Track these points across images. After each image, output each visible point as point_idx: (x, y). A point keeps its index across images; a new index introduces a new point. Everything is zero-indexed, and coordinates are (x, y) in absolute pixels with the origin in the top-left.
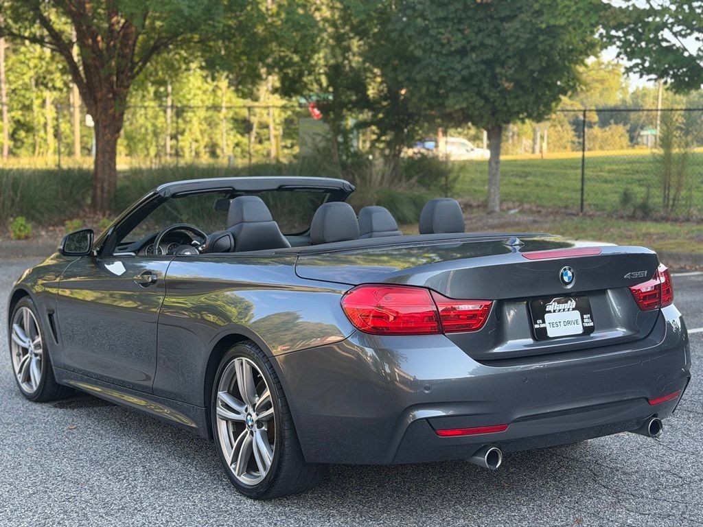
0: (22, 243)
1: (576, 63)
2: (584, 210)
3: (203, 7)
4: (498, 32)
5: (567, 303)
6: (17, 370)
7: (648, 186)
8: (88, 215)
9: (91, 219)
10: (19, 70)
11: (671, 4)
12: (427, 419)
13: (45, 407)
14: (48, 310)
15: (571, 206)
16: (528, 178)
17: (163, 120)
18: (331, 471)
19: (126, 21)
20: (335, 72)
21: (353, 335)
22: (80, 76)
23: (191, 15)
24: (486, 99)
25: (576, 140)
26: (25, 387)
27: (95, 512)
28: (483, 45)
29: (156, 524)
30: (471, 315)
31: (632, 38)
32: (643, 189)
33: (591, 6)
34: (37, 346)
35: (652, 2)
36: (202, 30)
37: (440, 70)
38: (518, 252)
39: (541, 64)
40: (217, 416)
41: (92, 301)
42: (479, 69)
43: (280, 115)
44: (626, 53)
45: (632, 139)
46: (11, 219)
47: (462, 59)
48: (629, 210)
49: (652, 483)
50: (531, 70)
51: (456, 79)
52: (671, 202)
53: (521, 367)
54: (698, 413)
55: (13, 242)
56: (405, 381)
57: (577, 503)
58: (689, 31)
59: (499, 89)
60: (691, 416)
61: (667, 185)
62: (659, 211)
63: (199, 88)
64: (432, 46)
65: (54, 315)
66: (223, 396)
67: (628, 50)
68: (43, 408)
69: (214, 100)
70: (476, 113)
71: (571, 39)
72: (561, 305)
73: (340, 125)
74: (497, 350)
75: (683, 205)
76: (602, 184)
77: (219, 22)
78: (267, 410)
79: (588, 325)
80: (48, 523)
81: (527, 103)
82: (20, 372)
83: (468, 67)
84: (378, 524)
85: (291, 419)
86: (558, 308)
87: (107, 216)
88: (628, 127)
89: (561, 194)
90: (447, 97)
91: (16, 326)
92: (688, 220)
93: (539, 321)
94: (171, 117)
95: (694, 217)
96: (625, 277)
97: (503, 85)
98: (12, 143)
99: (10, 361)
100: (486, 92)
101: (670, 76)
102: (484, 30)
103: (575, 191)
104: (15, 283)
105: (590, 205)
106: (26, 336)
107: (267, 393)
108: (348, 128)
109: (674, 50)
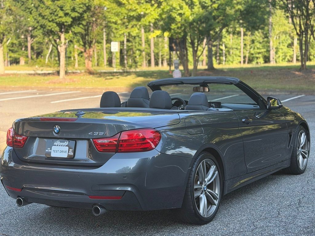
5: (64, 142)
72: (61, 143)
79: (70, 154)
86: (59, 144)
93: (49, 149)
96: (89, 134)
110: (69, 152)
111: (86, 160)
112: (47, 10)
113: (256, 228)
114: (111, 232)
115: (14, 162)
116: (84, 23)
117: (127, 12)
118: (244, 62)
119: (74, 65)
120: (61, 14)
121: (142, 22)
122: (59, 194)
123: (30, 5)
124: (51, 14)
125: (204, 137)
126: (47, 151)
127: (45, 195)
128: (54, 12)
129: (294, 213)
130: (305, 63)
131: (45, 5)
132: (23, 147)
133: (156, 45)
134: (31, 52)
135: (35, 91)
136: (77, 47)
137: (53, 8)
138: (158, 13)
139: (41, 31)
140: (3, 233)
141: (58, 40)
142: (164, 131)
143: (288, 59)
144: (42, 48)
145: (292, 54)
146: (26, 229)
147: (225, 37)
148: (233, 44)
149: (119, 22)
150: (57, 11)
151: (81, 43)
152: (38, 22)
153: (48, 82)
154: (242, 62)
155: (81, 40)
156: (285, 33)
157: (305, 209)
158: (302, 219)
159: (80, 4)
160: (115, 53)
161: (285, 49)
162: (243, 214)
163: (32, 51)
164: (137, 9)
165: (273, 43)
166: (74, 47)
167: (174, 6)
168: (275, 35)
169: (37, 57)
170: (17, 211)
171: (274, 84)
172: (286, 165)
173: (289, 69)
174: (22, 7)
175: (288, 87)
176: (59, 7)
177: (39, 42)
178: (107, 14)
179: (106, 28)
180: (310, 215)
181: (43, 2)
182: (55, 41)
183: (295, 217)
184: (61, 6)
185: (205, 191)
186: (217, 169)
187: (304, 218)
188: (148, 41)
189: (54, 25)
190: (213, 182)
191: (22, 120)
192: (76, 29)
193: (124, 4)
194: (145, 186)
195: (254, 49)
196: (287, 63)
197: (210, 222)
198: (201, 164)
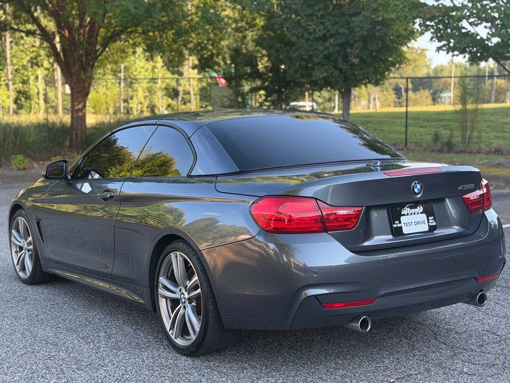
0: (22, 173)
1: (402, 45)
2: (408, 146)
3: (144, 8)
4: (348, 24)
5: (417, 208)
6: (16, 263)
7: (451, 130)
8: (67, 153)
9: (69, 156)
10: (19, 56)
11: (469, 2)
12: (315, 296)
13: (35, 288)
14: (36, 219)
15: (399, 143)
16: (369, 125)
17: (118, 89)
18: (243, 334)
19: (91, 19)
20: (236, 54)
21: (259, 234)
22: (60, 57)
23: (136, 13)
24: (340, 70)
25: (397, 100)
26: (21, 274)
27: (69, 368)
28: (337, 33)
29: (114, 376)
30: (347, 218)
31: (441, 27)
32: (448, 132)
33: (413, 4)
34: (29, 244)
35: (454, 2)
36: (144, 25)
37: (309, 50)
38: (379, 171)
39: (377, 46)
40: (159, 295)
41: (72, 213)
42: (336, 50)
43: (197, 85)
44: (437, 37)
45: (434, 100)
46: (14, 156)
47: (323, 43)
48: (439, 146)
49: (478, 340)
50: (371, 50)
51: (320, 56)
52: (467, 140)
53: (381, 257)
54: (504, 287)
55: (15, 172)
56: (298, 267)
57: (425, 356)
58: (479, 22)
59: (349, 63)
60: (499, 289)
61: (464, 129)
62: (458, 146)
63: (143, 68)
64: (303, 34)
65: (41, 222)
66: (163, 280)
67: (439, 35)
68: (33, 289)
69: (153, 75)
70: (334, 80)
71: (398, 28)
72: (412, 210)
73: (239, 90)
74: (366, 244)
75: (475, 142)
76: (420, 129)
77: (155, 18)
78: (196, 290)
79: (433, 224)
80: (34, 377)
81: (368, 73)
82: (18, 264)
83: (328, 48)
84: (280, 375)
85: (213, 297)
86: (410, 212)
87: (80, 153)
88: (432, 91)
89: (391, 136)
90: (314, 69)
91: (14, 231)
92: (479, 152)
93: (397, 222)
94: (124, 87)
95: (483, 150)
96: (459, 188)
97: (352, 60)
98: (15, 106)
99: (11, 256)
100: (340, 66)
101: (468, 52)
102: (339, 22)
103: (401, 133)
104: (13, 200)
105: (411, 143)
106: (21, 238)
107: (196, 278)
108: (245, 92)
109: (470, 35)
110: (428, 222)
126: (395, 226)
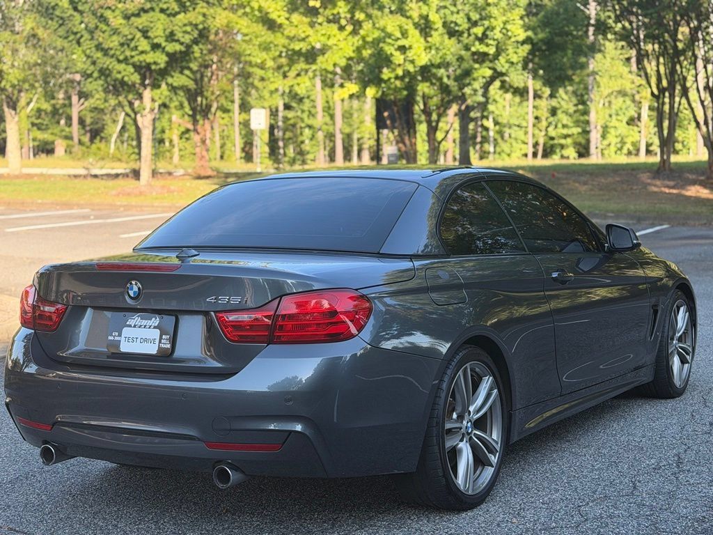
5: (151, 319)
72: (144, 321)
86: (139, 324)
93: (116, 333)
110: (160, 342)
111: (199, 361)
112: (115, 38)
113: (586, 520)
114: (257, 526)
115: (37, 364)
116: (194, 66)
117: (286, 42)
118: (535, 155)
119: (171, 158)
120: (144, 45)
121: (319, 64)
122: (139, 438)
123: (78, 26)
124: (122, 45)
125: (466, 311)
126: (110, 338)
127: (107, 439)
128: (128, 42)
129: (668, 487)
130: (669, 157)
131: (108, 25)
132: (56, 329)
133: (347, 115)
134: (79, 129)
135: (86, 211)
136: (178, 120)
137: (127, 33)
138: (353, 45)
139: (101, 82)
140: (11, 526)
141: (137, 103)
142: (377, 295)
143: (628, 149)
144: (104, 120)
145: (638, 138)
146: (61, 516)
147: (495, 101)
148: (511, 116)
149: (270, 64)
150: (136, 40)
151: (187, 109)
152: (94, 63)
153: (114, 192)
154: (530, 155)
155: (186, 104)
156: (622, 93)
157: (692, 477)
158: (687, 499)
159: (185, 25)
160: (259, 134)
161: (623, 128)
162: (552, 487)
163: (80, 127)
164: (307, 37)
165: (597, 116)
166: (170, 120)
167: (389, 29)
168: (601, 97)
169: (92, 140)
170: (41, 474)
171: (603, 200)
172: (646, 377)
173: (633, 169)
174: (60, 30)
175: (632, 207)
176: (140, 30)
177: (96, 108)
178: (244, 46)
179: (240, 78)
180: (706, 491)
181: (105, 20)
182: (131, 104)
183: (671, 495)
184: (145, 29)
185: (469, 434)
186: (496, 384)
187: (693, 498)
188: (329, 108)
189: (128, 70)
190: (486, 413)
191: (55, 267)
192: (175, 78)
193: (280, 26)
194: (335, 420)
195: (556, 127)
196: (625, 157)
197: (479, 505)
198: (460, 373)
